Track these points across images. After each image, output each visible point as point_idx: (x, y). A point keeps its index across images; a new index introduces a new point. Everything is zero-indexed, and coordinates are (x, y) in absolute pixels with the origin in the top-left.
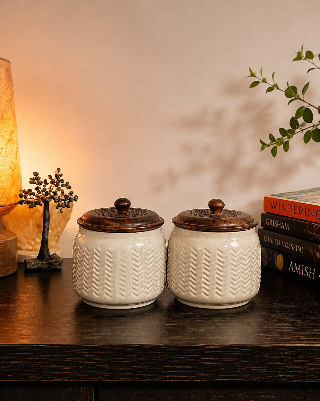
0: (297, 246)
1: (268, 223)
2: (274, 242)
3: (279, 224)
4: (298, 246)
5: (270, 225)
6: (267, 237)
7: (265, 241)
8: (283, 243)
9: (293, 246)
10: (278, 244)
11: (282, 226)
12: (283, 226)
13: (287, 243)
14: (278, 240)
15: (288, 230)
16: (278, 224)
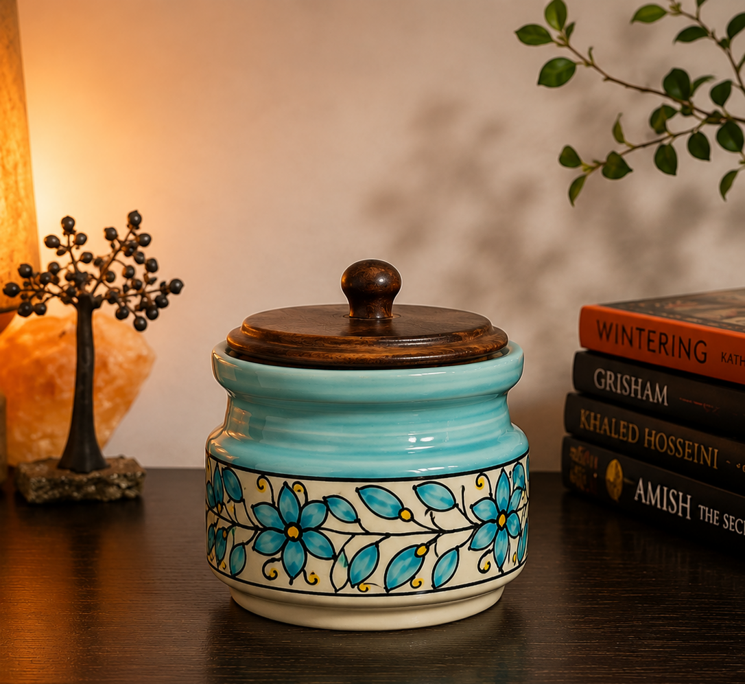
0: (696, 445)
1: (600, 384)
2: (617, 432)
3: (638, 386)
4: (702, 447)
5: (608, 388)
6: (592, 414)
7: (587, 427)
8: (650, 435)
9: (683, 446)
10: (633, 438)
11: (646, 392)
12: (650, 393)
13: (661, 436)
14: (631, 426)
15: (666, 404)
16: (633, 387)
